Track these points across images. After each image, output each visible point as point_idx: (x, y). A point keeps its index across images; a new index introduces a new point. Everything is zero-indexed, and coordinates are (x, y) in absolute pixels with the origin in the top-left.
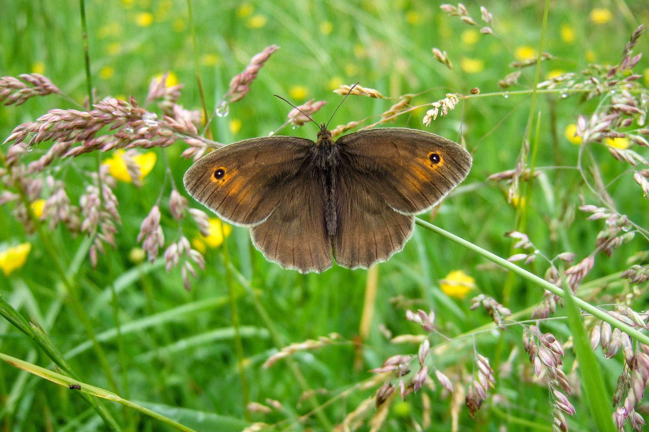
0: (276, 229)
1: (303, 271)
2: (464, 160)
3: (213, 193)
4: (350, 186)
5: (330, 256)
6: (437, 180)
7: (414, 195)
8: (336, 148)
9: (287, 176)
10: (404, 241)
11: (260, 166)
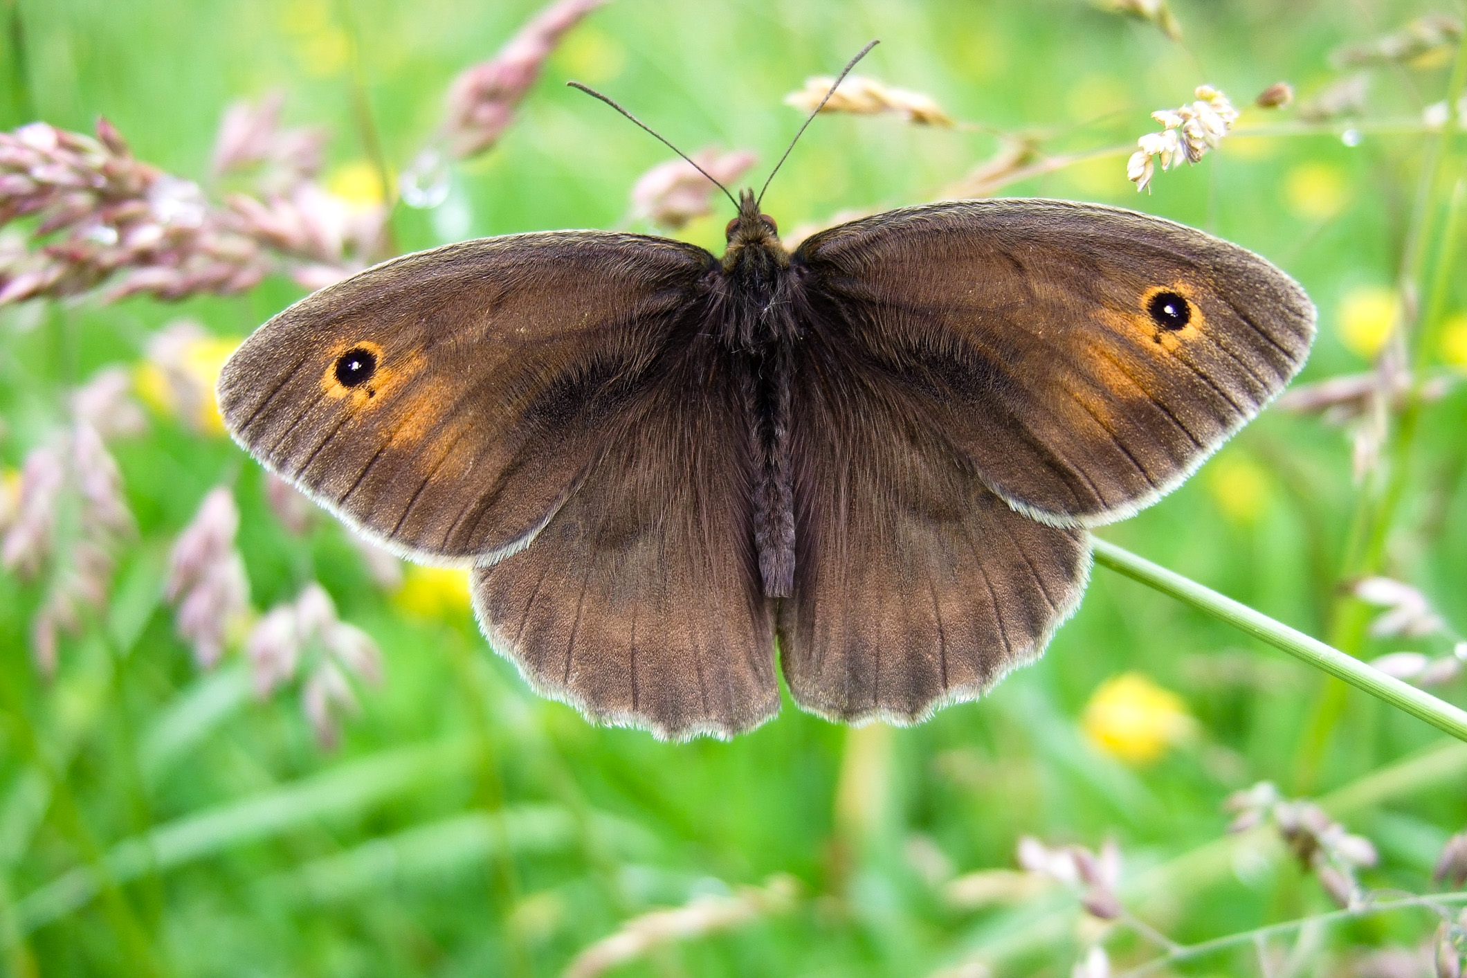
0: (570, 577)
1: (668, 731)
2: (1283, 317)
3: (328, 439)
4: (847, 416)
5: (769, 677)
6: (1177, 394)
7: (1090, 449)
8: (794, 278)
9: (610, 377)
10: (1048, 624)
11: (511, 339)
